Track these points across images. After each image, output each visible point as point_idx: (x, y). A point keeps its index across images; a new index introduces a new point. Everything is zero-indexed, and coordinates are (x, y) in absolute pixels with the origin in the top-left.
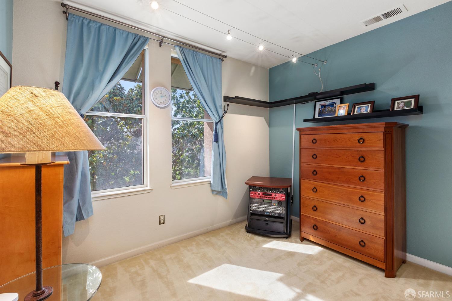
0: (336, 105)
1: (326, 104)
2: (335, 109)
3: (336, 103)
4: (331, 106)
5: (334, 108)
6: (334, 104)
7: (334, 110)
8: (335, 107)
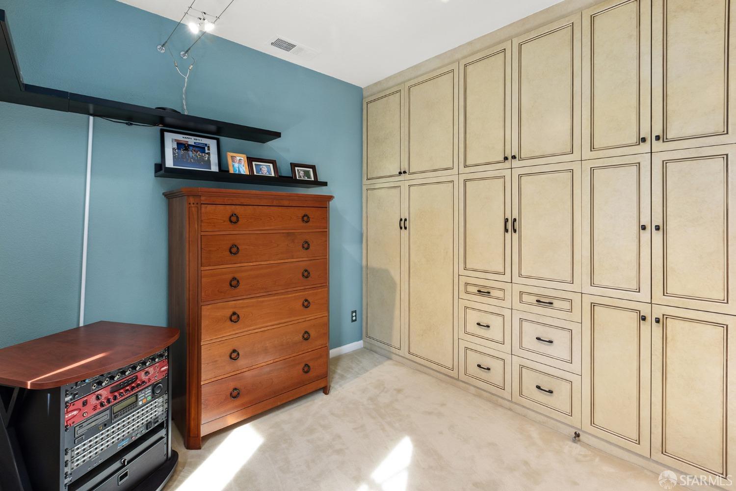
0: (209, 150)
1: (189, 143)
2: (209, 158)
3: (209, 147)
4: (199, 149)
5: (207, 156)
6: (206, 148)
7: (206, 159)
8: (209, 154)
